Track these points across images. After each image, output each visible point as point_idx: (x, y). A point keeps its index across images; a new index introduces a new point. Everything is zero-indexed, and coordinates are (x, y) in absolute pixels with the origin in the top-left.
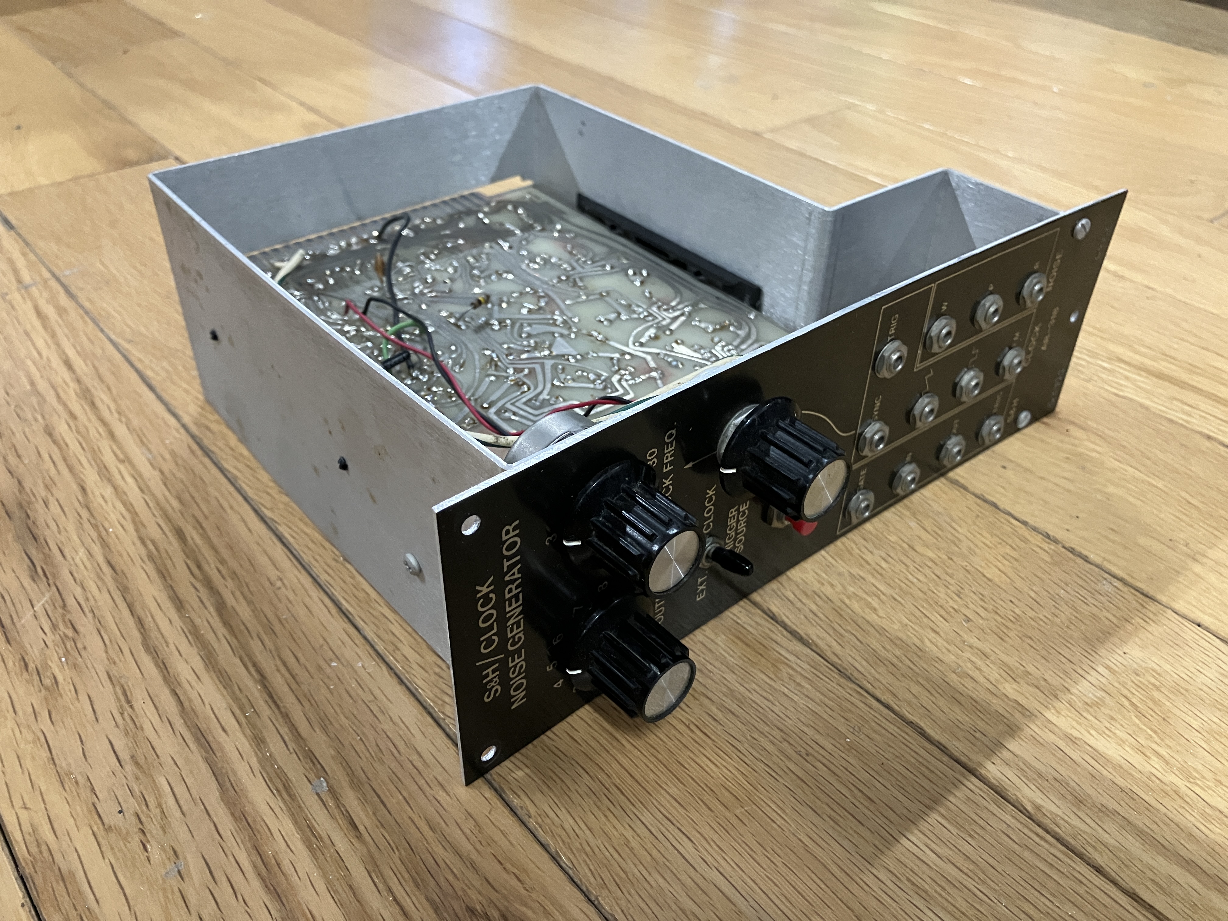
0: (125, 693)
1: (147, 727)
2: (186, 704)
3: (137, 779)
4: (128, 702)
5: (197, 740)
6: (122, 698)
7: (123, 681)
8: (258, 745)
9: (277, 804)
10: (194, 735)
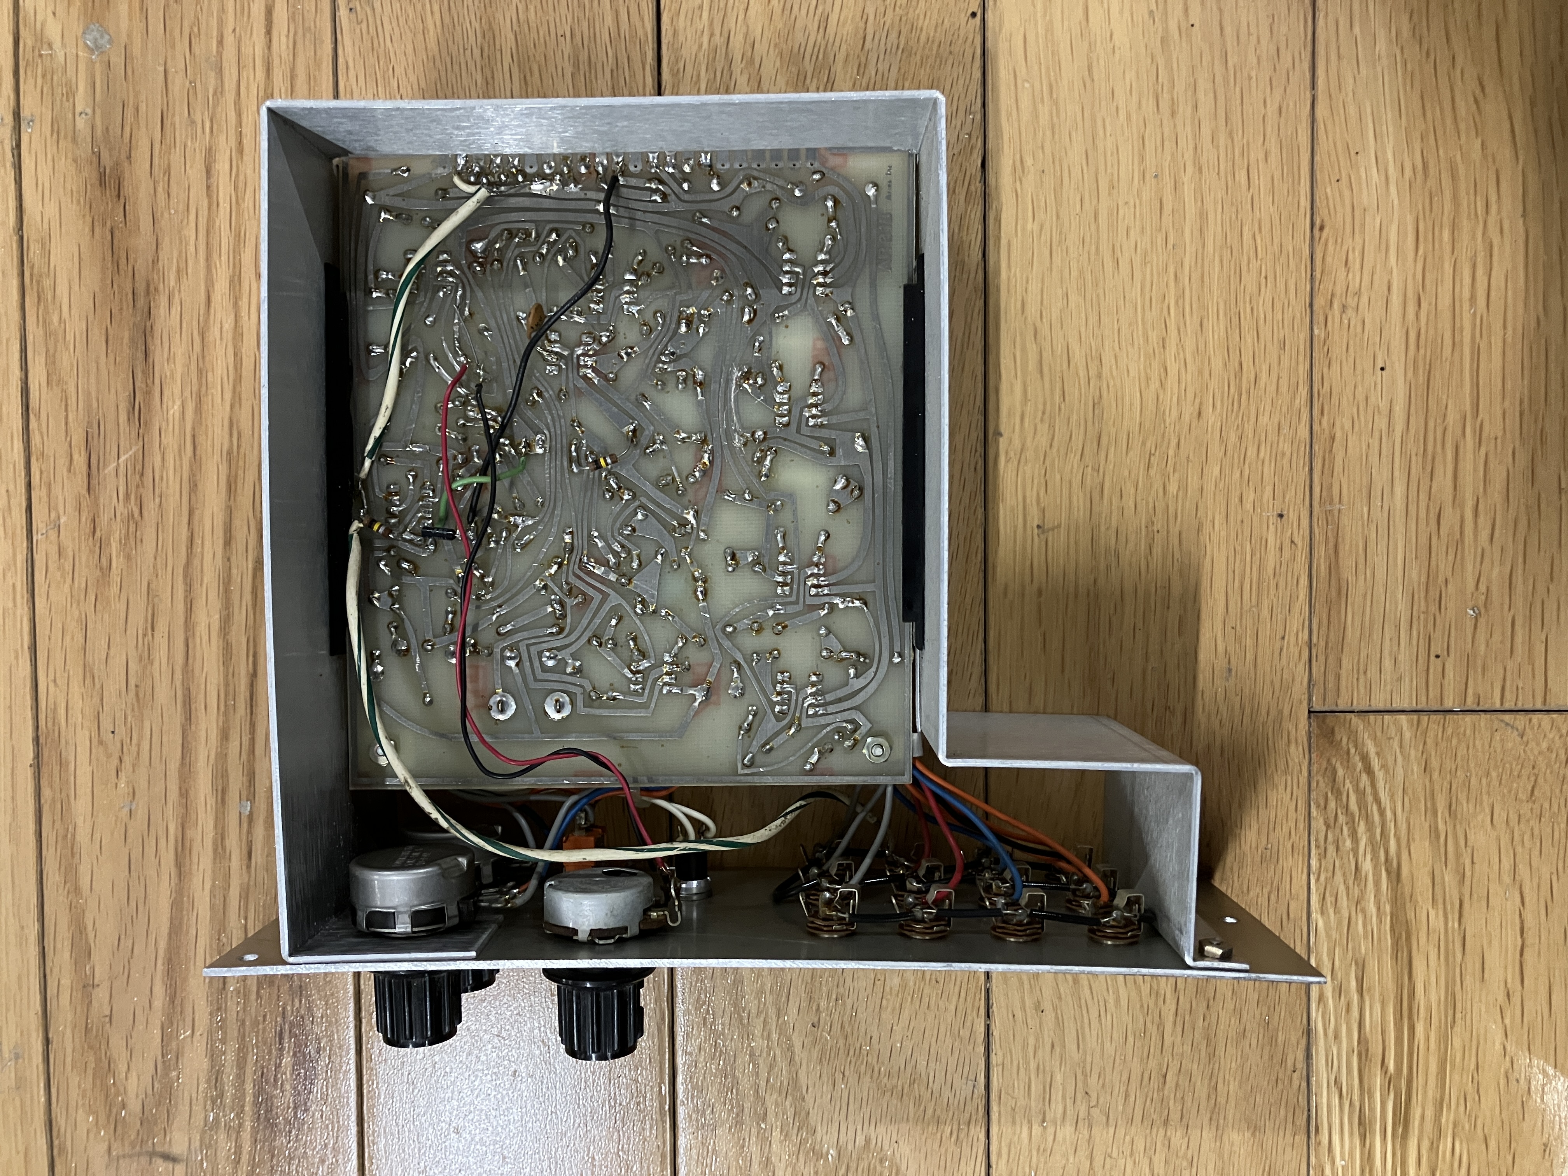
0: (153, 615)
1: (156, 664)
2: (190, 661)
3: (133, 710)
4: (153, 629)
5: (184, 702)
6: (150, 621)
7: (156, 600)
8: (222, 739)
9: (211, 801)
10: (184, 696)
